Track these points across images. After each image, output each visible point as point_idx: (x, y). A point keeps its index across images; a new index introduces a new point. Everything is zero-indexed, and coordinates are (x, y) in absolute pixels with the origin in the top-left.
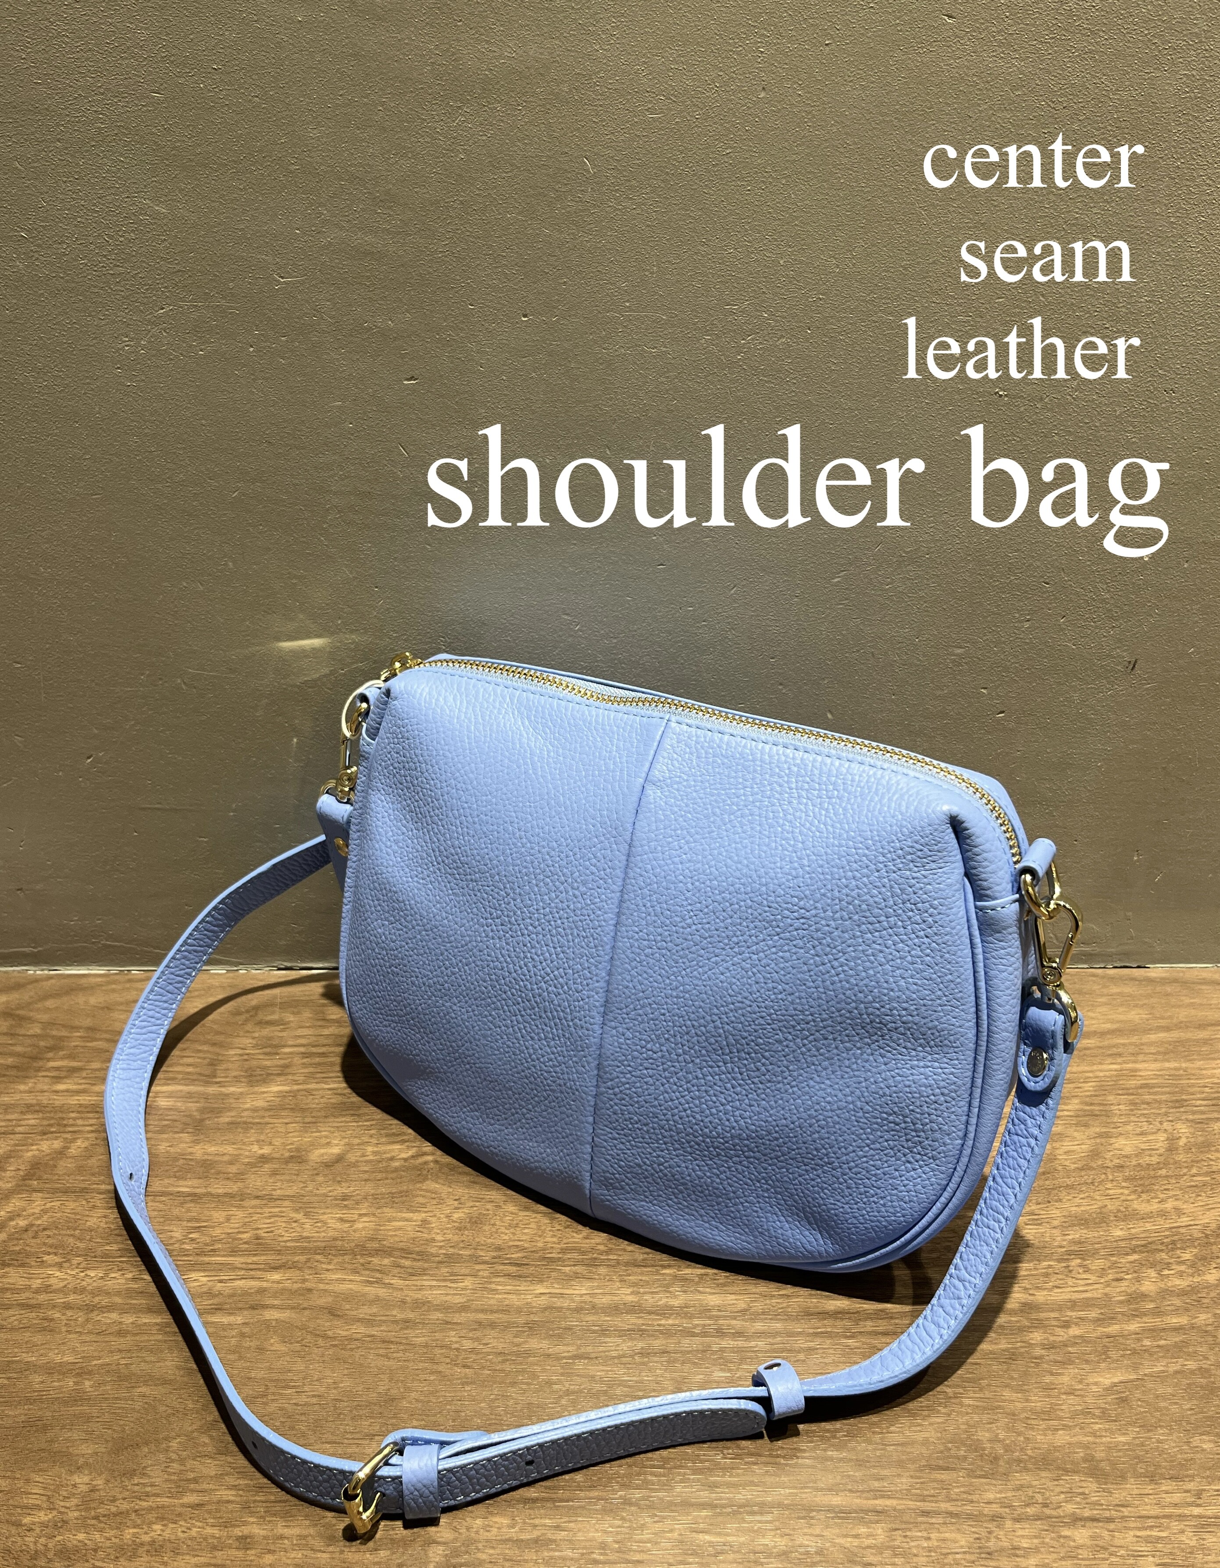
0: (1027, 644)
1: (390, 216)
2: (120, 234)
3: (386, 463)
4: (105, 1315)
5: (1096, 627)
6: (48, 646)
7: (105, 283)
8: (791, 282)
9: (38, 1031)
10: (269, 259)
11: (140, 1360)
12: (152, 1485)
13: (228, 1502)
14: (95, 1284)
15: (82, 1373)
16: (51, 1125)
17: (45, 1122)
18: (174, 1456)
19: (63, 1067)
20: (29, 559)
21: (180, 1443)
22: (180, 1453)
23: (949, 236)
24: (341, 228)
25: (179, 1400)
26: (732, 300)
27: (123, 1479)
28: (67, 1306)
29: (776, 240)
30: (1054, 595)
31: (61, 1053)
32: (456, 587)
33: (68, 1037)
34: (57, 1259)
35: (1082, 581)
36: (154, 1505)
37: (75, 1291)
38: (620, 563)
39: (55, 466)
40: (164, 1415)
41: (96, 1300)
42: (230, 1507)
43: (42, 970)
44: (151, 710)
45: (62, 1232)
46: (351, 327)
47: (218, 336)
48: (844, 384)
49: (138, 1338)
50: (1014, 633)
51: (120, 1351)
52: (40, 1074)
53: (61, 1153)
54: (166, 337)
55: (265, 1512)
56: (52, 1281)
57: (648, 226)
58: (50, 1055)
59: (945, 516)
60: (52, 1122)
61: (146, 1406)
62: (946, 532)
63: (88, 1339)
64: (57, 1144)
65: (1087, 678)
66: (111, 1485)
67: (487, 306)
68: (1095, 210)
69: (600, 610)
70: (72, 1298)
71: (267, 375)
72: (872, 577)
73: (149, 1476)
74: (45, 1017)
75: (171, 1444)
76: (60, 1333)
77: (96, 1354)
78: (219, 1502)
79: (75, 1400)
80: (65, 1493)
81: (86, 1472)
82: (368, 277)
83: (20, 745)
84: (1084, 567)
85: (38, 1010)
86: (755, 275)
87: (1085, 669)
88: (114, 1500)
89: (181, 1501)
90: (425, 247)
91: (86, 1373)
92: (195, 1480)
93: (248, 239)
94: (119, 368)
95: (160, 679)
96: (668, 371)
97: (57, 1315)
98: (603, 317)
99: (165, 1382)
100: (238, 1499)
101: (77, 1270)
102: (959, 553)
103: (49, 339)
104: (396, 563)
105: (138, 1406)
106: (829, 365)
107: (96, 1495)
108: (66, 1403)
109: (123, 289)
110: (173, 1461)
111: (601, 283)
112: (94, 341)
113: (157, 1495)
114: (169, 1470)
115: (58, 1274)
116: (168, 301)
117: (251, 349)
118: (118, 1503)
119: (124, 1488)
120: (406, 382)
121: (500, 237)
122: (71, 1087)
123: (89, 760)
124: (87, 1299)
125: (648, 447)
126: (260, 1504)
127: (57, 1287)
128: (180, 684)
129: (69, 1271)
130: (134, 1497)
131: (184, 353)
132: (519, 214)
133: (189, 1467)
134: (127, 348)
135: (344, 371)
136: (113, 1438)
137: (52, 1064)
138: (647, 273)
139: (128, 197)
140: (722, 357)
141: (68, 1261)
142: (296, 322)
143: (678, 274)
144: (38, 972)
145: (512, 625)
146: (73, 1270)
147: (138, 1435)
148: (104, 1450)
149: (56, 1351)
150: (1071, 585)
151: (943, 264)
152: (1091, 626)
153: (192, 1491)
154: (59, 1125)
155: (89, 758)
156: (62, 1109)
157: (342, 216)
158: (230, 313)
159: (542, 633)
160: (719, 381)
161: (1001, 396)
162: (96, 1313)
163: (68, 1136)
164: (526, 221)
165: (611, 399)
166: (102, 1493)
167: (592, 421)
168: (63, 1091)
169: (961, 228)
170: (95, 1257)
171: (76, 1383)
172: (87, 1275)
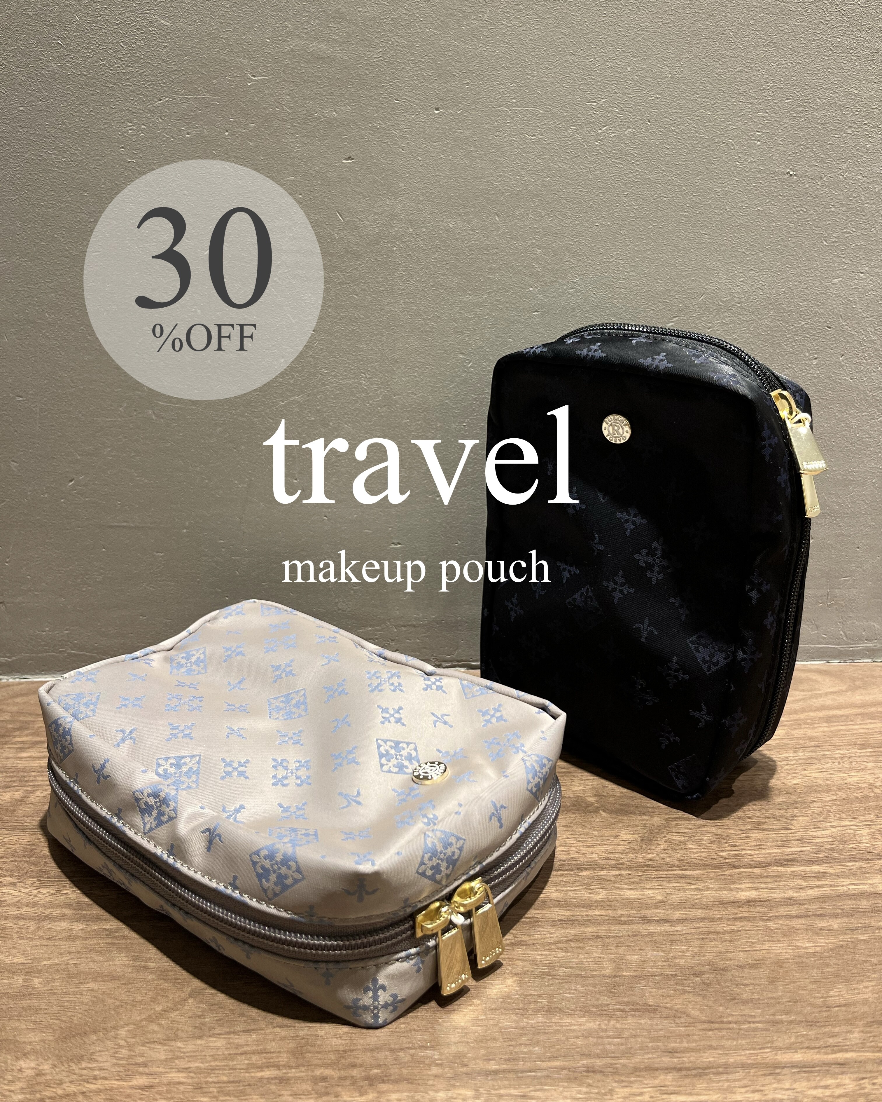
0: (815, 378)
1: (338, 29)
2: (133, 41)
3: (326, 227)
4: (55, 924)
5: (867, 364)
6: (45, 382)
7: (118, 79)
8: (635, 84)
9: (8, 718)
10: (245, 62)
11: (89, 960)
12: (101, 1069)
13: (179, 1083)
14: (47, 899)
15: (30, 971)
16: (14, 781)
17: (8, 780)
18: (122, 1043)
19: (27, 741)
20: (38, 306)
21: (128, 1031)
22: (128, 1040)
23: (750, 52)
24: (301, 38)
25: (127, 993)
26: (592, 99)
27: (70, 1064)
28: (20, 917)
29: (625, 52)
30: (835, 337)
31: (26, 732)
32: (376, 330)
33: (33, 721)
34: (12, 880)
35: (856, 326)
36: (101, 1087)
37: (28, 905)
38: (505, 310)
39: (65, 228)
40: (112, 1006)
41: (48, 912)
42: (182, 1088)
43: (14, 679)
44: (126, 437)
45: (17, 859)
46: (305, 116)
47: (202, 122)
48: (675, 165)
49: (87, 942)
50: (806, 369)
51: (69, 953)
52: (7, 746)
53: (21, 801)
54: (161, 123)
55: (218, 1092)
56: (6, 897)
57: (531, 40)
58: (17, 733)
59: (751, 272)
60: (15, 779)
61: (94, 999)
62: (753, 285)
63: (38, 944)
64: (18, 795)
65: (862, 407)
66: (57, 1070)
67: (409, 101)
68: (852, 37)
69: (488, 350)
70: (24, 911)
71: (238, 155)
72: (697, 322)
73: (97, 1061)
74: (15, 709)
75: (119, 1032)
76: (12, 938)
77: (46, 956)
78: (169, 1084)
79: (24, 995)
80: (10, 1078)
81: (33, 1058)
82: (320, 77)
83: (14, 469)
84: (857, 314)
85: (8, 704)
86: (609, 79)
87: (861, 399)
88: (61, 1083)
89: (130, 1084)
90: (364, 54)
91: (35, 972)
92: (145, 1065)
93: (230, 46)
94: (122, 147)
95: (135, 410)
96: (544, 154)
97: (10, 924)
98: (496, 111)
99: (113, 978)
100: (189, 1081)
101: (31, 889)
102: (762, 302)
103: (70, 124)
104: (330, 310)
105: (86, 999)
106: (664, 150)
107: (42, 1079)
108: (14, 997)
109: (131, 84)
110: (121, 1047)
111: (495, 83)
112: (106, 126)
113: (105, 1078)
114: (117, 1055)
115: (12, 891)
116: (166, 94)
117: (227, 133)
118: (64, 1086)
119: (73, 1073)
120: (344, 161)
121: (421, 46)
122: (33, 754)
123: (71, 483)
124: (39, 911)
125: (528, 214)
126: (213, 1085)
127: (11, 902)
128: (151, 414)
129: (22, 889)
130: (81, 1080)
131: (175, 136)
132: (435, 29)
133: (137, 1052)
134: (130, 132)
135: (297, 151)
136: (61, 1028)
137: (17, 739)
138: (529, 77)
139: (141, 14)
140: (584, 144)
141: (23, 881)
142: (263, 112)
143: (552, 77)
144: (11, 680)
145: (419, 362)
146: (26, 888)
147: (86, 1024)
148: (51, 1038)
149: (7, 954)
150: (847, 329)
151: (746, 72)
152: (864, 363)
153: (142, 1074)
154: (20, 781)
155: (71, 481)
156: (24, 770)
157: (302, 29)
158: (212, 104)
159: (443, 369)
160: (582, 162)
161: (791, 175)
162: (47, 922)
163: (29, 789)
164: (440, 34)
165: (500, 176)
166: (49, 1077)
167: (485, 193)
168: (26, 758)
169: (758, 46)
170: (49, 878)
171: (24, 980)
172: (39, 892)
